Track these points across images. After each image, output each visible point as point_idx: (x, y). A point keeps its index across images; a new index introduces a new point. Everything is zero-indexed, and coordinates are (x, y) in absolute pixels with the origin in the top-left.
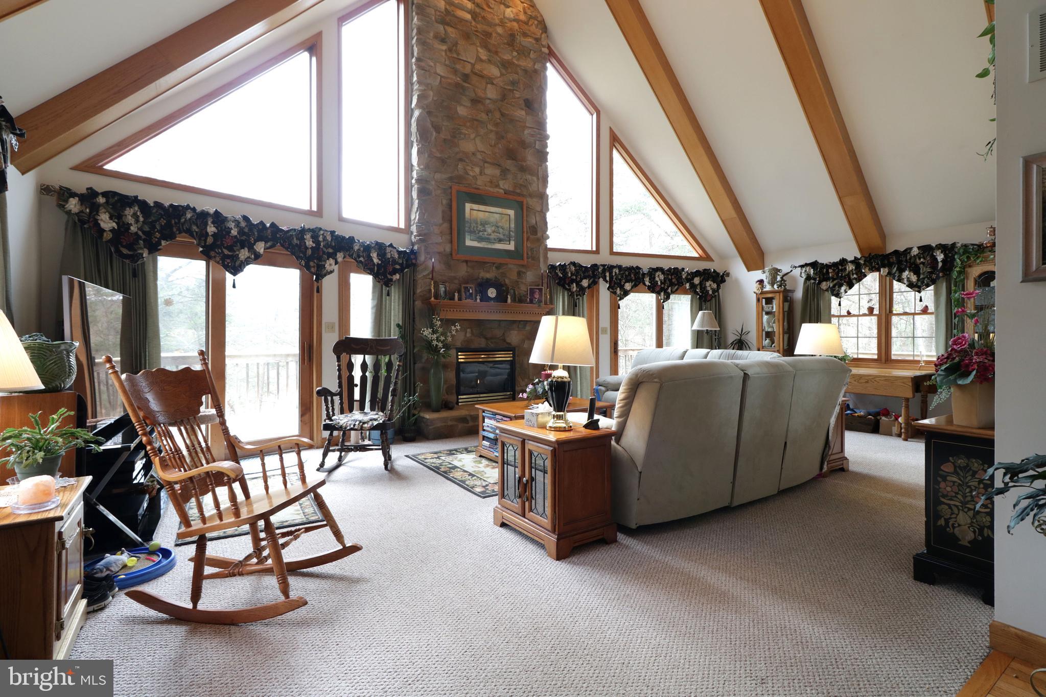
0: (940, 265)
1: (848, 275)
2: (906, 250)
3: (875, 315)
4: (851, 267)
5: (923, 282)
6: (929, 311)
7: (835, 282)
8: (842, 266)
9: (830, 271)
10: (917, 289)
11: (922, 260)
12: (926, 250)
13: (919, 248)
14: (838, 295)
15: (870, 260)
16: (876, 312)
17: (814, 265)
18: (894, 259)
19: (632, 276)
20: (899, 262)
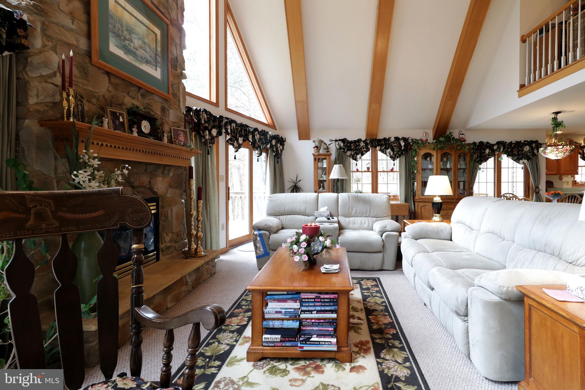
0: (403, 148)
1: (361, 148)
2: (388, 138)
3: (370, 172)
4: (362, 144)
5: (395, 156)
6: (394, 171)
7: (355, 152)
8: (358, 143)
9: (352, 145)
10: (393, 159)
11: (395, 144)
12: (397, 139)
13: (395, 138)
14: (356, 159)
15: (373, 141)
16: (370, 170)
17: (344, 141)
18: (383, 142)
19: (243, 132)
20: (386, 144)
